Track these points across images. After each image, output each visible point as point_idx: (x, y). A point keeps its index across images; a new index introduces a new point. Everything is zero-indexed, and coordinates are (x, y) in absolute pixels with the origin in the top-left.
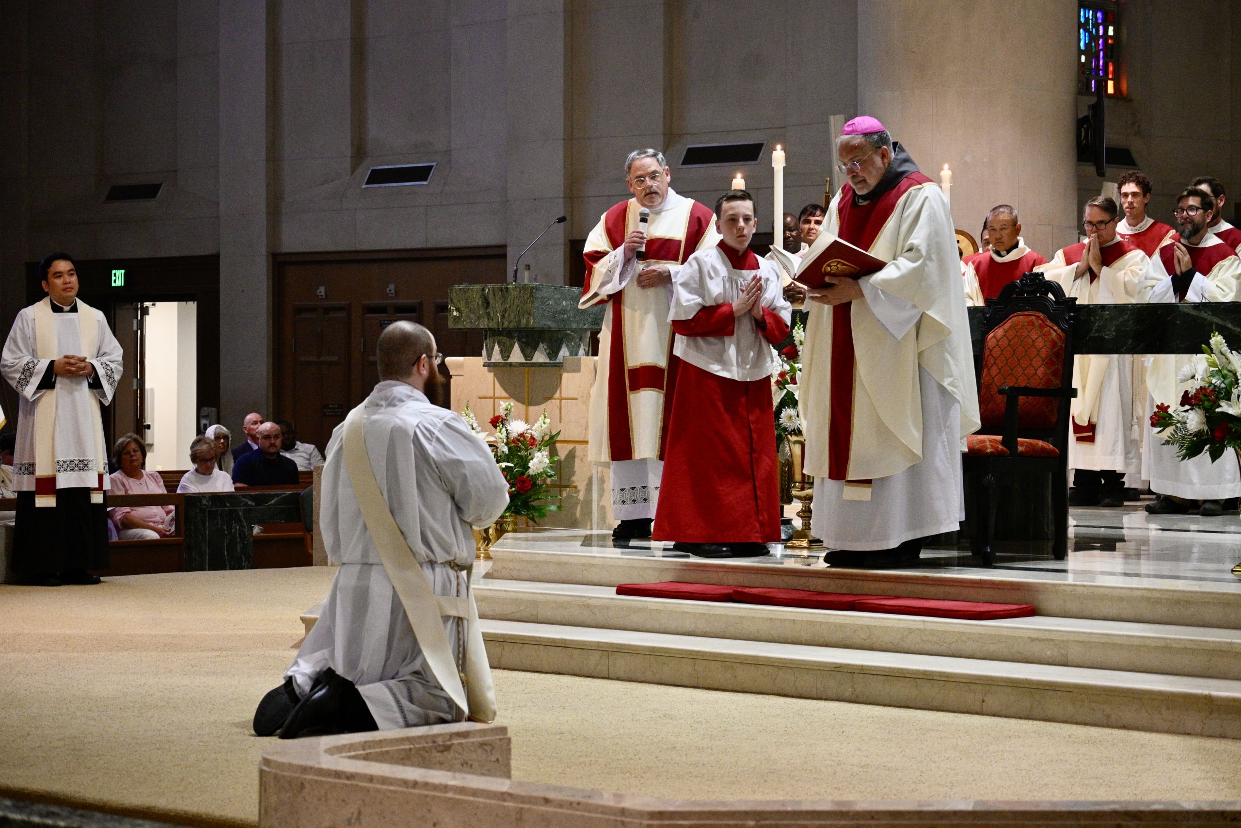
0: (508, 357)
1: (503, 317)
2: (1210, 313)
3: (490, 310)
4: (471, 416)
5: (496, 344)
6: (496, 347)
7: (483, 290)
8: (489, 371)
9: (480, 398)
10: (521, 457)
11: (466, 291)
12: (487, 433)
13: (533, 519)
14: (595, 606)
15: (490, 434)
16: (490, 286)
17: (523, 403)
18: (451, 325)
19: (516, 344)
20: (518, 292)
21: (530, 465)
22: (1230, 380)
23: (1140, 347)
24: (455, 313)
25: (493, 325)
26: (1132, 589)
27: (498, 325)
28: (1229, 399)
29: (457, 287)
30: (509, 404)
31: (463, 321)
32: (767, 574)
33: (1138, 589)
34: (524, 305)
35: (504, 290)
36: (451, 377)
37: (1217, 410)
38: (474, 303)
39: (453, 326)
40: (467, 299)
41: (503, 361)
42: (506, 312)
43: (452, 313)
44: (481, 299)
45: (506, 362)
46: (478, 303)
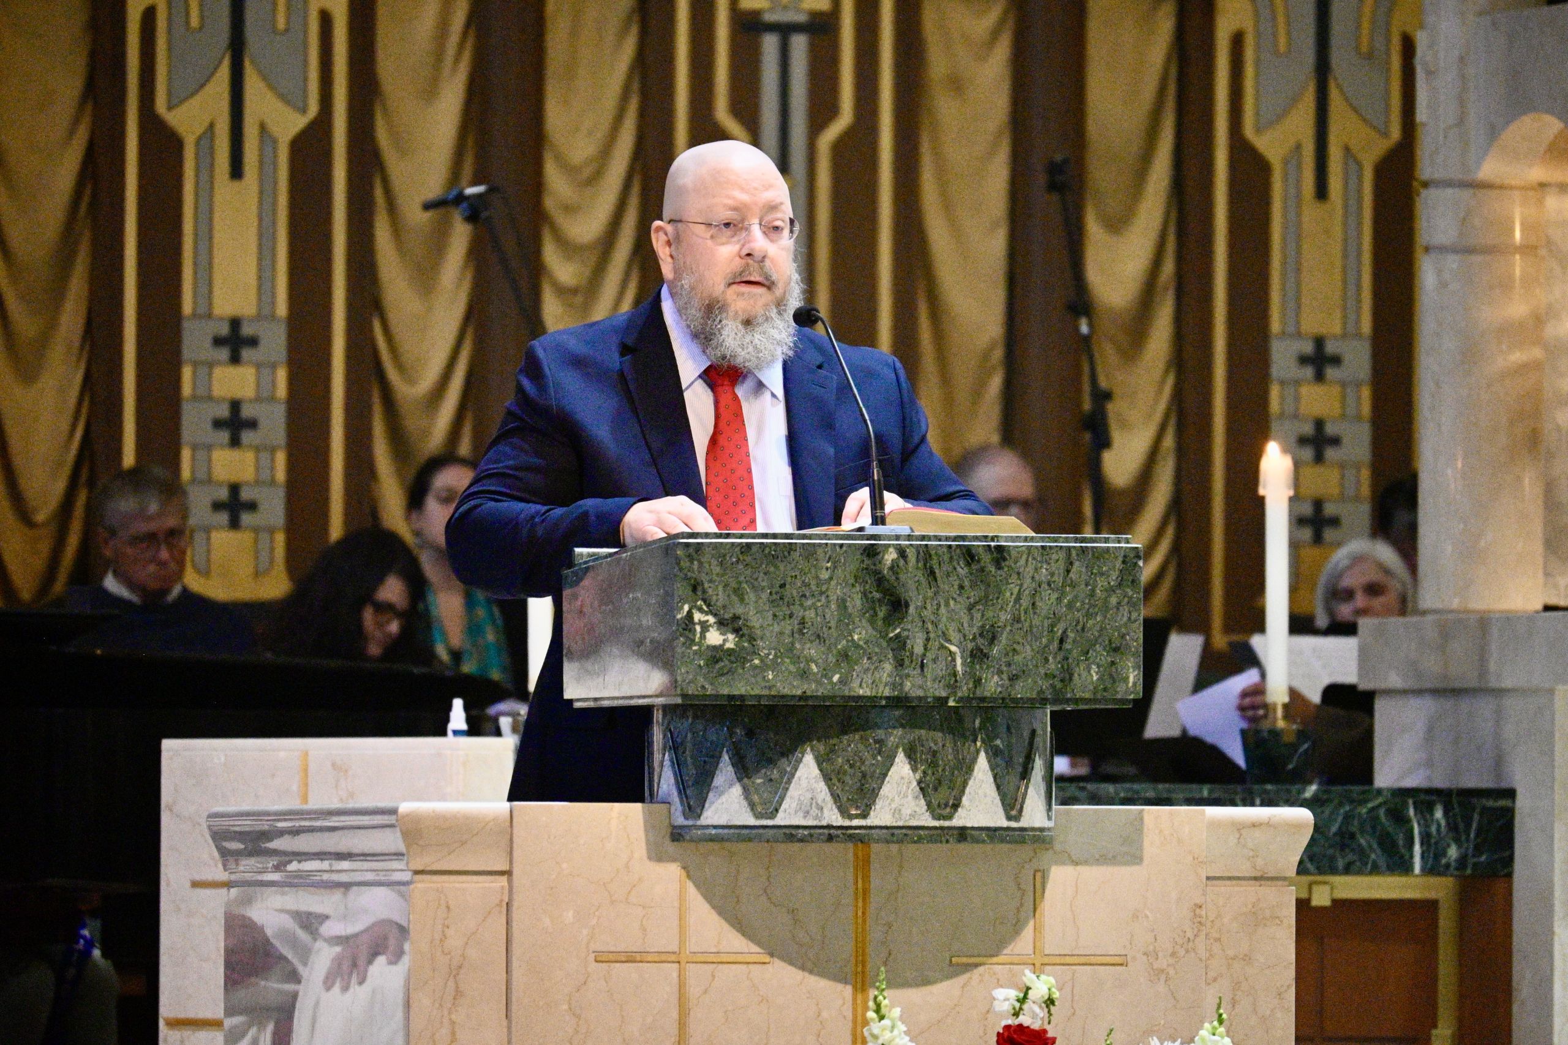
0: (956, 806)
1: (977, 656)
3: (909, 629)
5: (901, 758)
7: (872, 551)
9: (604, 959)
16: (903, 540)
20: (1059, 567)
24: (714, 637)
25: (924, 686)
27: (953, 687)
29: (728, 539)
31: (764, 667)
34: (1088, 615)
35: (986, 559)
38: (819, 601)
39: (703, 687)
40: (783, 586)
41: (936, 823)
42: (993, 639)
43: (698, 635)
44: (858, 588)
45: (947, 824)
46: (842, 604)
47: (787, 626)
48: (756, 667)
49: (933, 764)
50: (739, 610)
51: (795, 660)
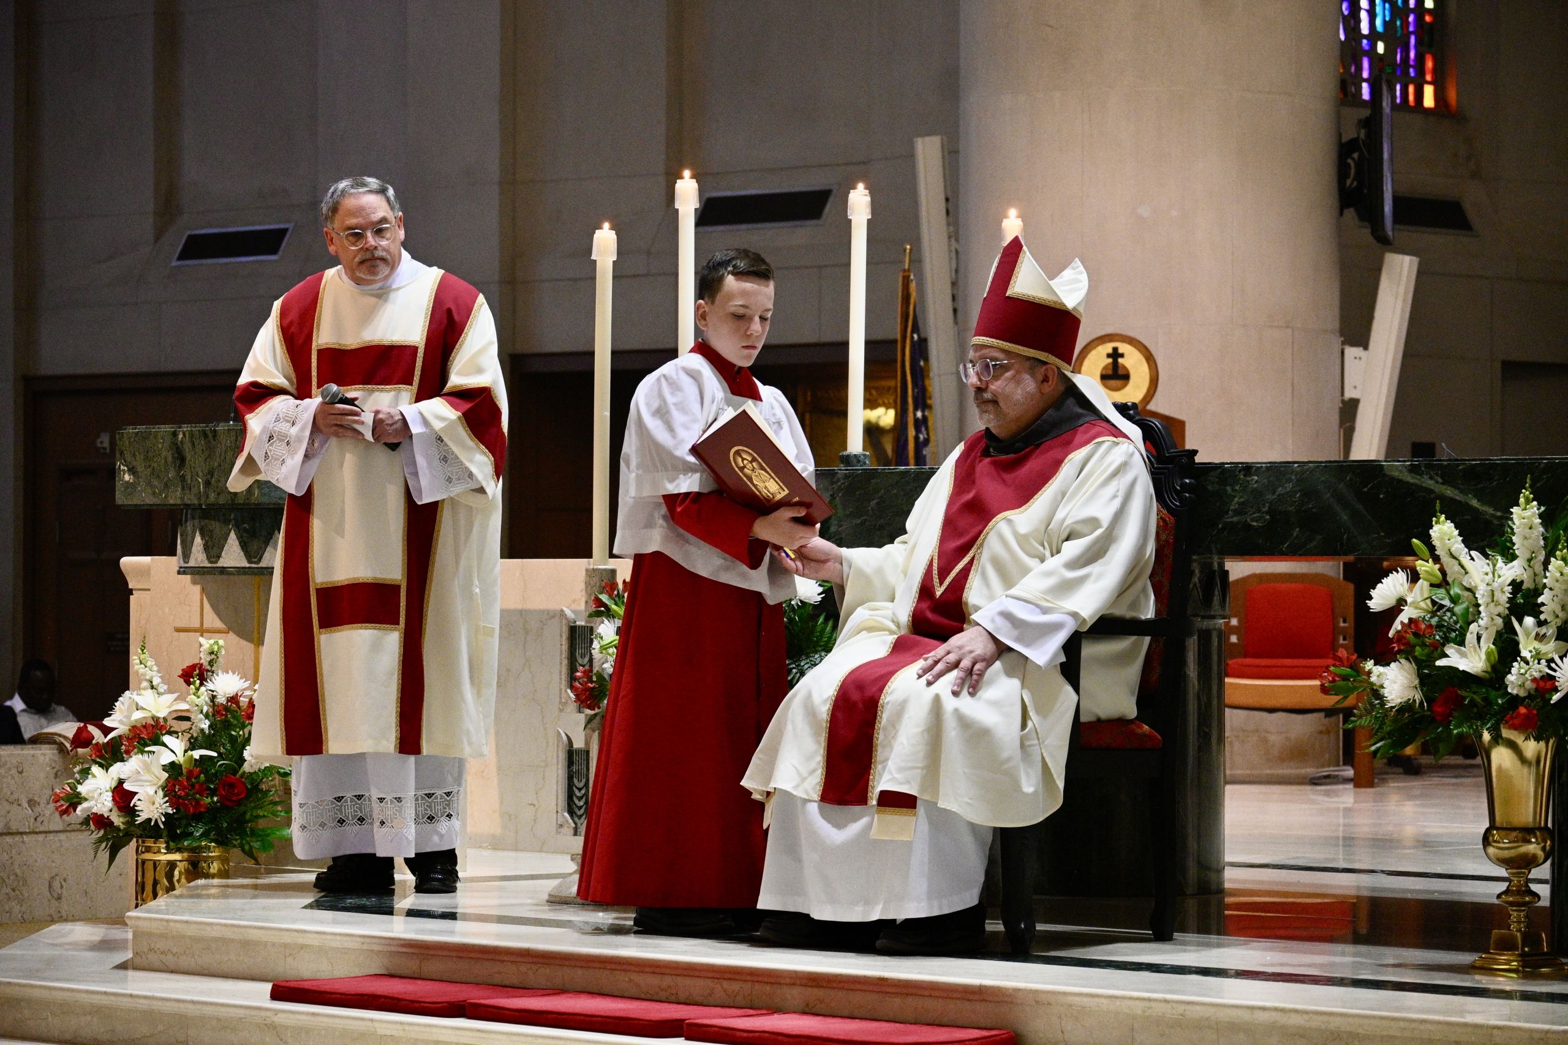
0: (219, 557)
1: (207, 483)
2: (1440, 480)
3: (187, 472)
4: (149, 664)
5: (198, 534)
6: (198, 539)
7: (175, 434)
8: (194, 583)
9: (178, 630)
10: (233, 740)
11: (145, 437)
12: (175, 695)
13: (250, 854)
14: (287, 1028)
15: (181, 698)
16: (186, 428)
17: (251, 641)
18: (120, 498)
19: (233, 531)
20: (233, 438)
21: (246, 754)
22: (1465, 605)
23: (1314, 543)
24: (127, 477)
25: (191, 499)
26: (1252, 1008)
27: (200, 499)
28: (1462, 643)
29: (130, 430)
30: (216, 643)
32: (605, 968)
33: (1264, 1009)
35: (210, 435)
36: (131, 592)
37: (1439, 663)
38: (159, 458)
39: (123, 501)
40: (148, 452)
41: (210, 565)
42: (212, 476)
43: (122, 476)
45: (215, 565)
46: (166, 458)
47: (149, 470)
48: (139, 491)
49: (211, 537)
50: (135, 463)
51: (151, 486)
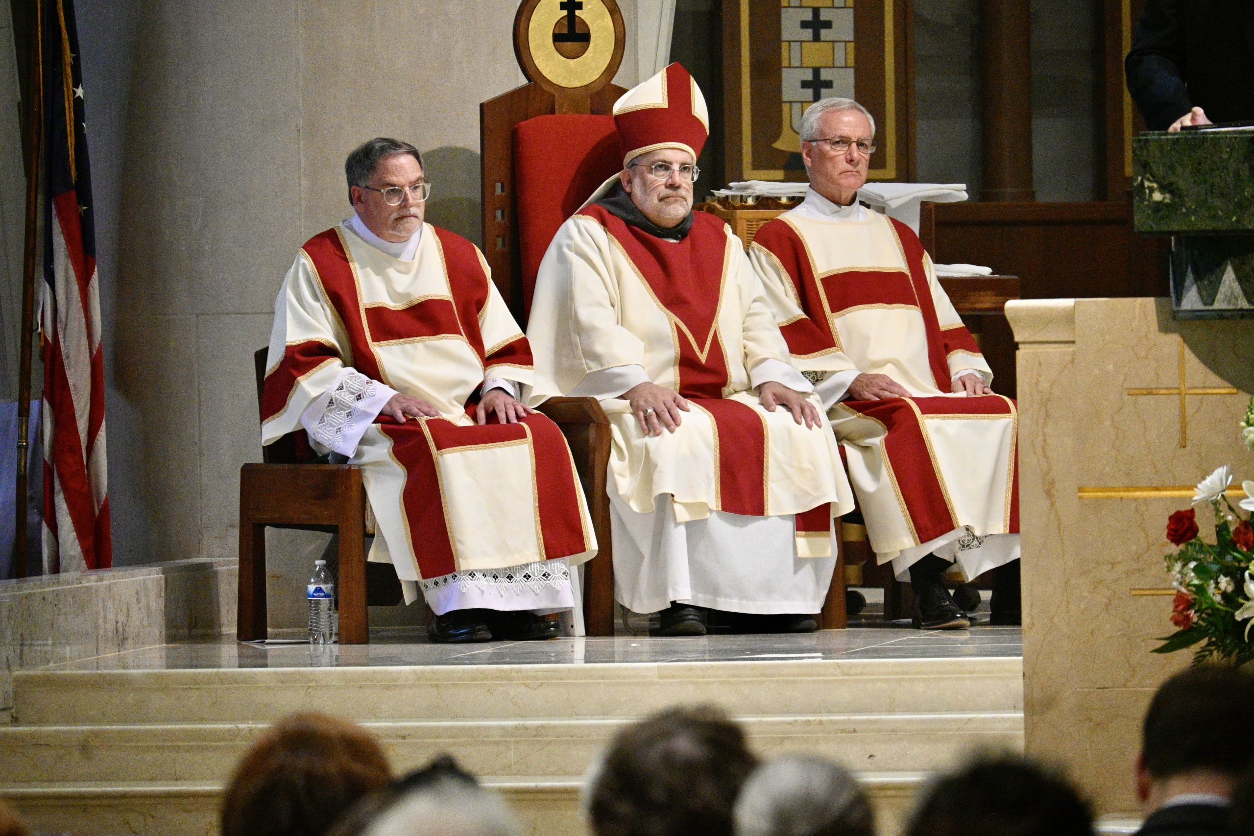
9: (1132, 393)
18: (1142, 225)
24: (1157, 196)
31: (1187, 215)
38: (1223, 172)
39: (1151, 227)
40: (1199, 164)
43: (1147, 195)
44: (1246, 164)
47: (1203, 188)
48: (1184, 214)
50: (1172, 178)
51: (1208, 209)
